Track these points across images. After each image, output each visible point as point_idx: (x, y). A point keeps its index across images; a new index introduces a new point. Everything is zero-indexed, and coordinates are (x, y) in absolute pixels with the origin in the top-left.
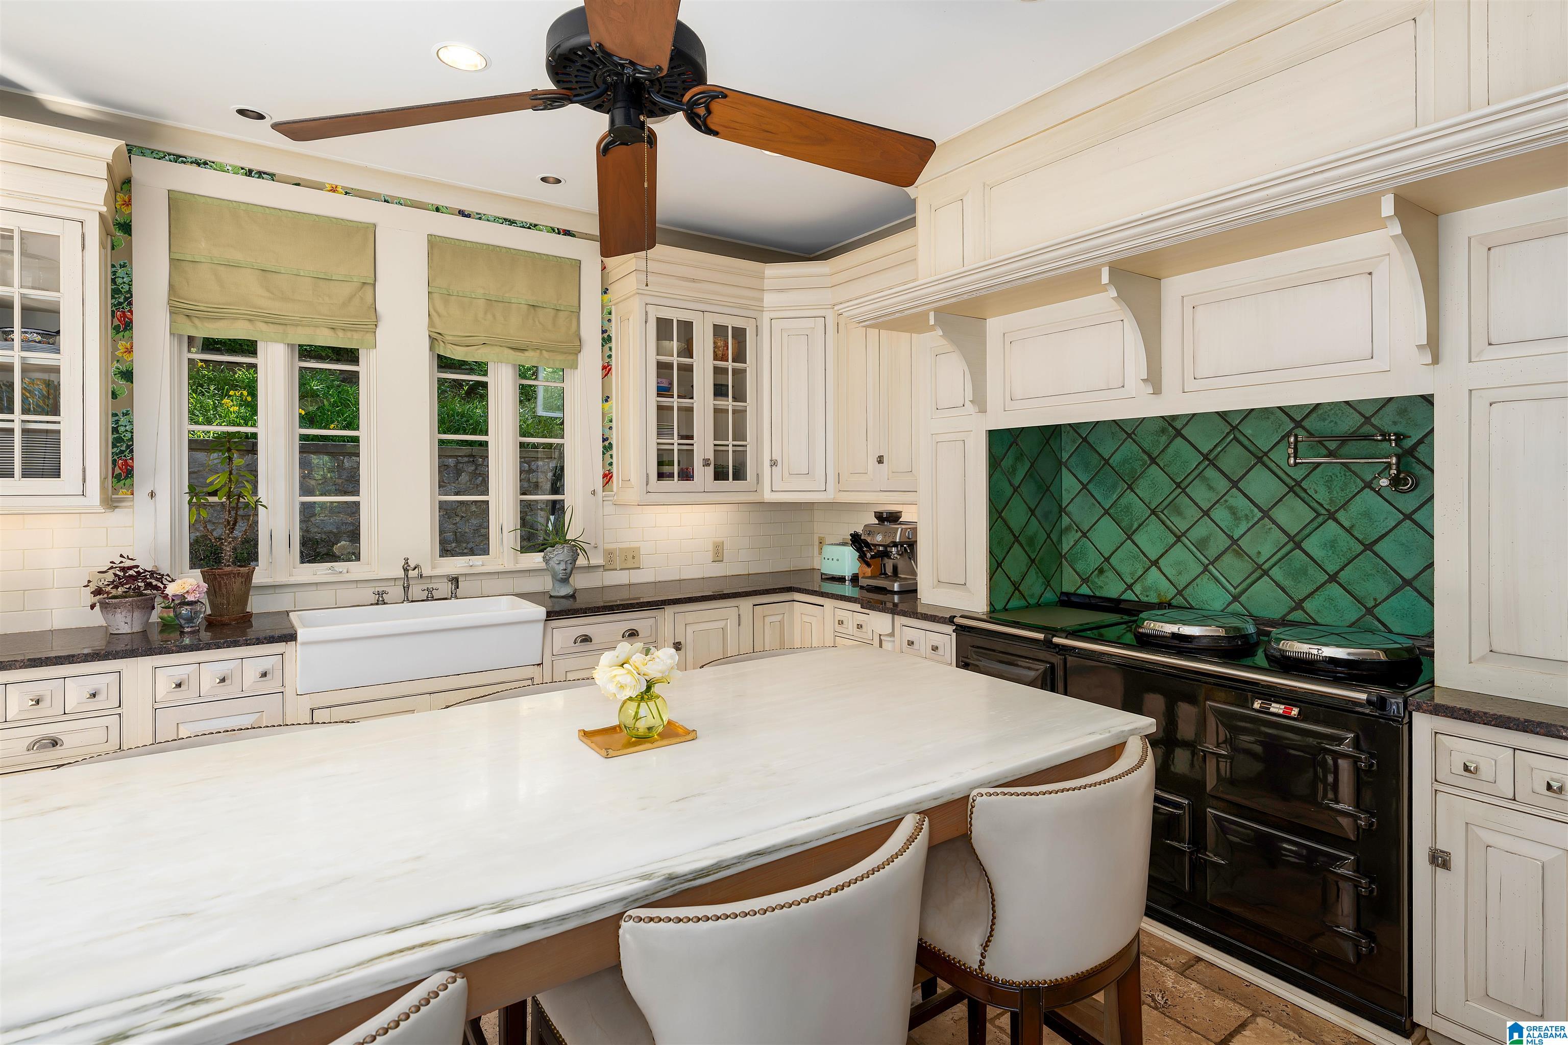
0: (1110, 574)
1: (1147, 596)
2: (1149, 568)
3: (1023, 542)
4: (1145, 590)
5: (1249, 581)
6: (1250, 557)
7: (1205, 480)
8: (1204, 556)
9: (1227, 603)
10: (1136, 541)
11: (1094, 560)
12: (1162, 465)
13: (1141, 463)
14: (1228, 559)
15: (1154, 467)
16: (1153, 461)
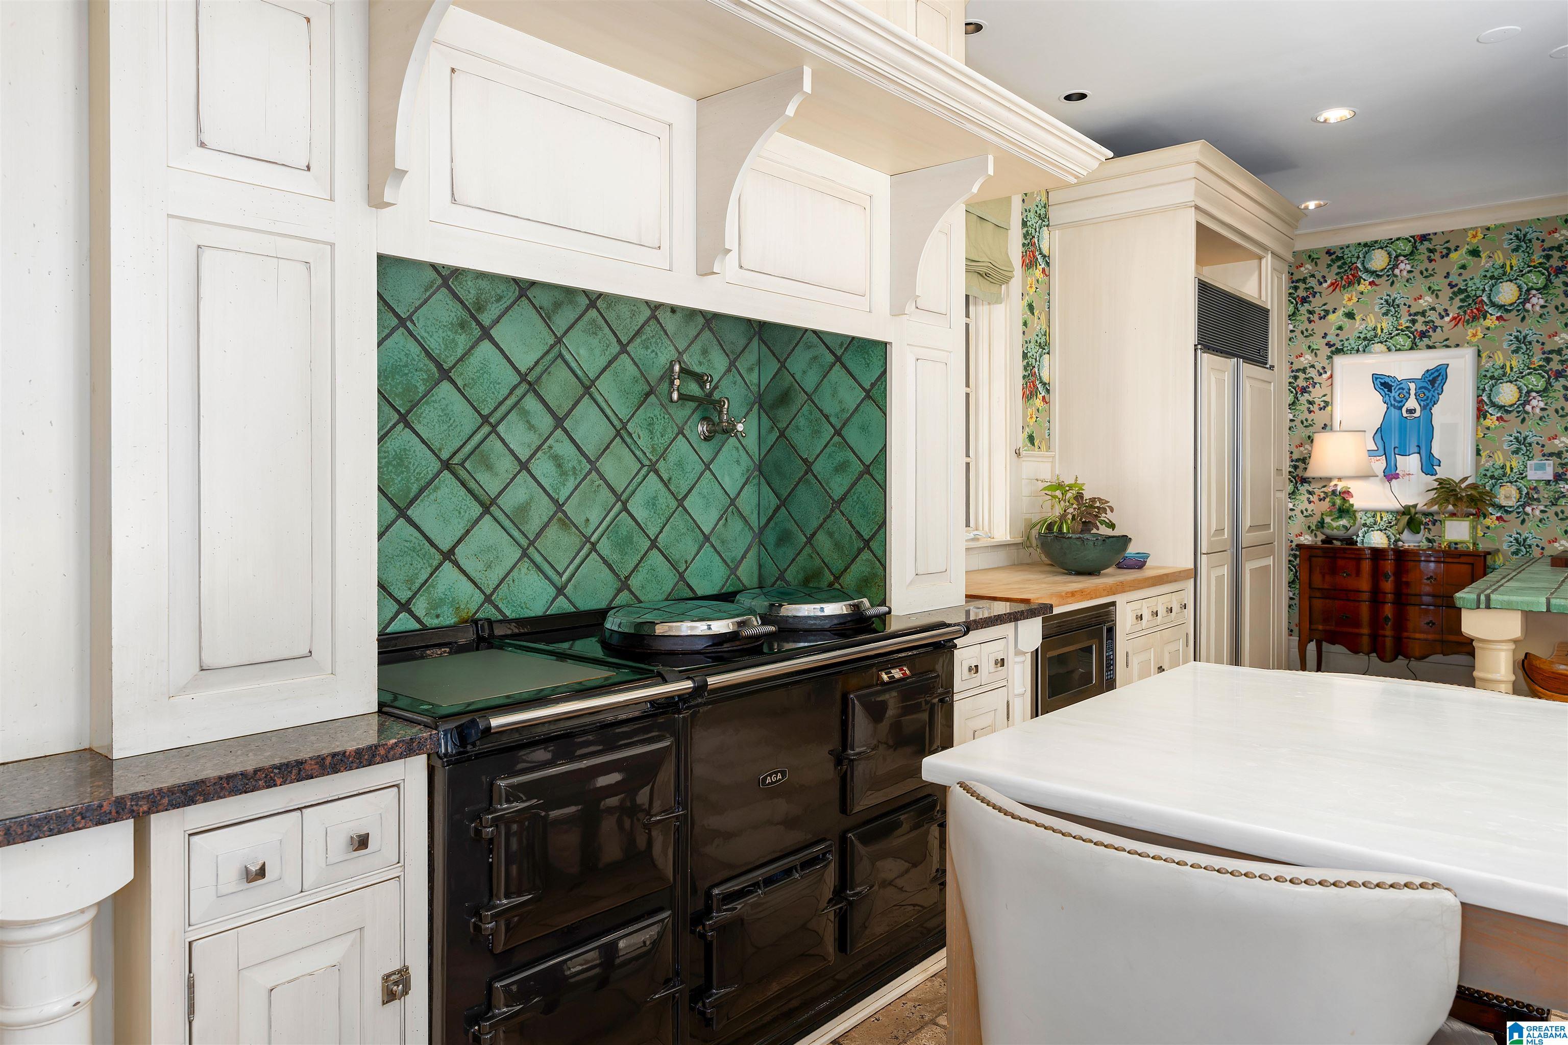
1: (438, 616)
2: (440, 565)
4: (435, 606)
5: (577, 561)
6: (577, 528)
7: (525, 414)
8: (523, 533)
9: (551, 599)
10: (416, 520)
12: (460, 383)
13: (425, 377)
14: (553, 532)
15: (446, 386)
16: (445, 374)
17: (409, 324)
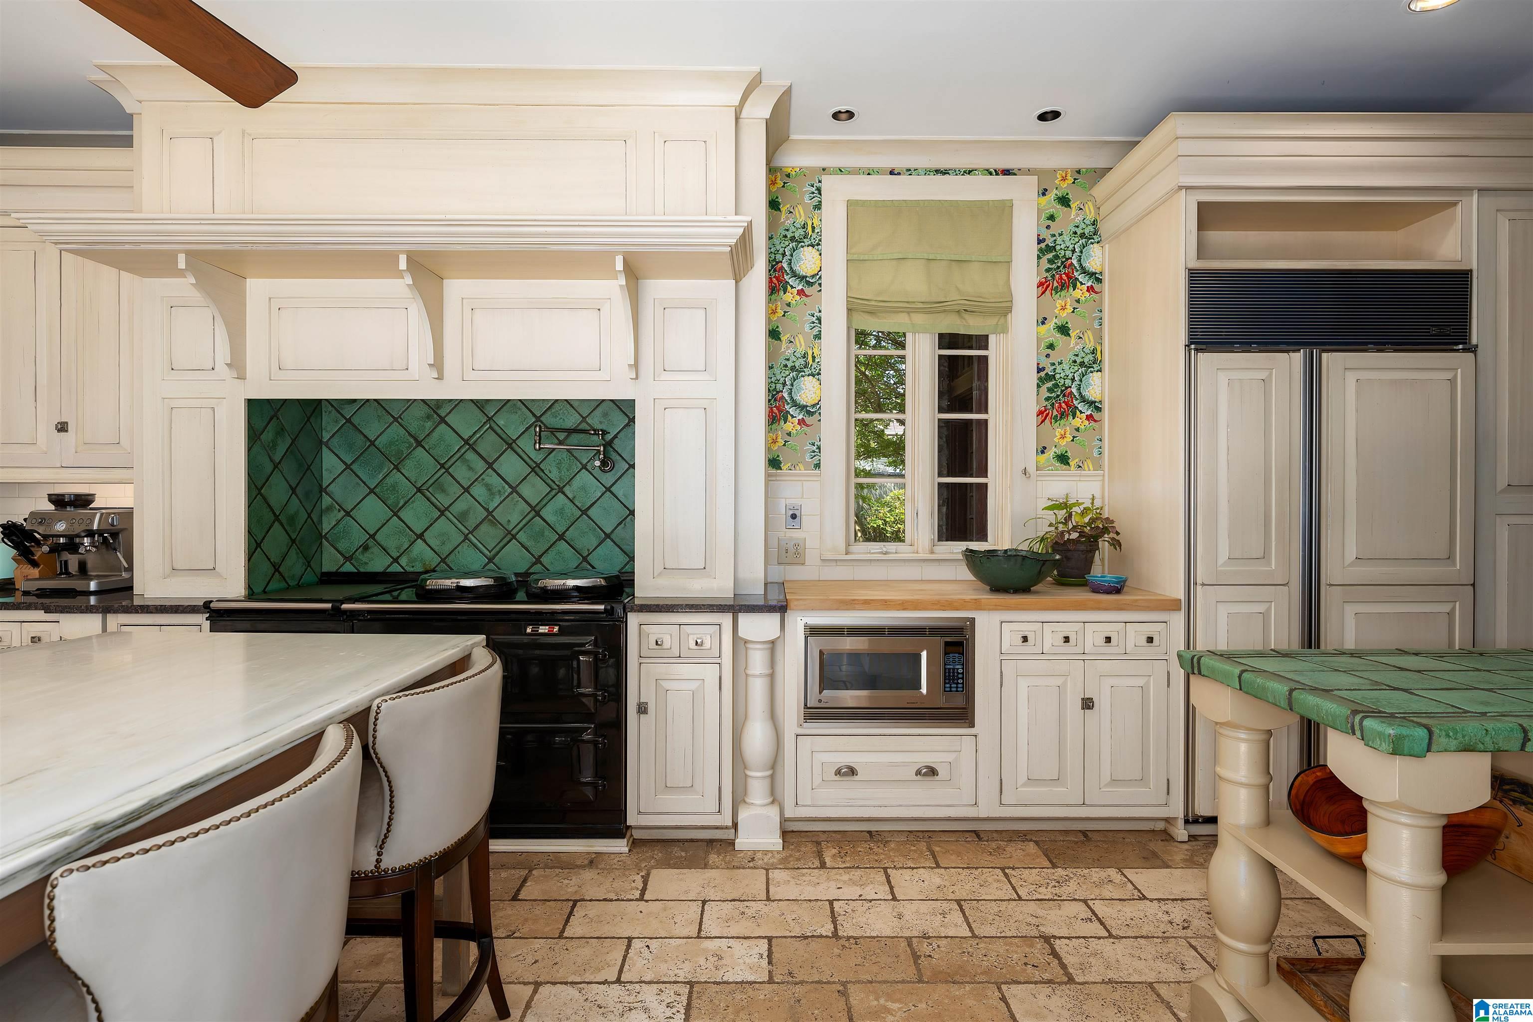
0: (376, 550)
1: (413, 567)
2: (415, 541)
3: (284, 521)
4: (411, 561)
5: (502, 544)
6: (502, 525)
7: (466, 461)
8: (465, 527)
9: (484, 564)
10: (402, 517)
11: (359, 538)
12: (427, 448)
13: (408, 445)
14: (484, 528)
15: (420, 449)
16: (419, 444)
17: (399, 420)
